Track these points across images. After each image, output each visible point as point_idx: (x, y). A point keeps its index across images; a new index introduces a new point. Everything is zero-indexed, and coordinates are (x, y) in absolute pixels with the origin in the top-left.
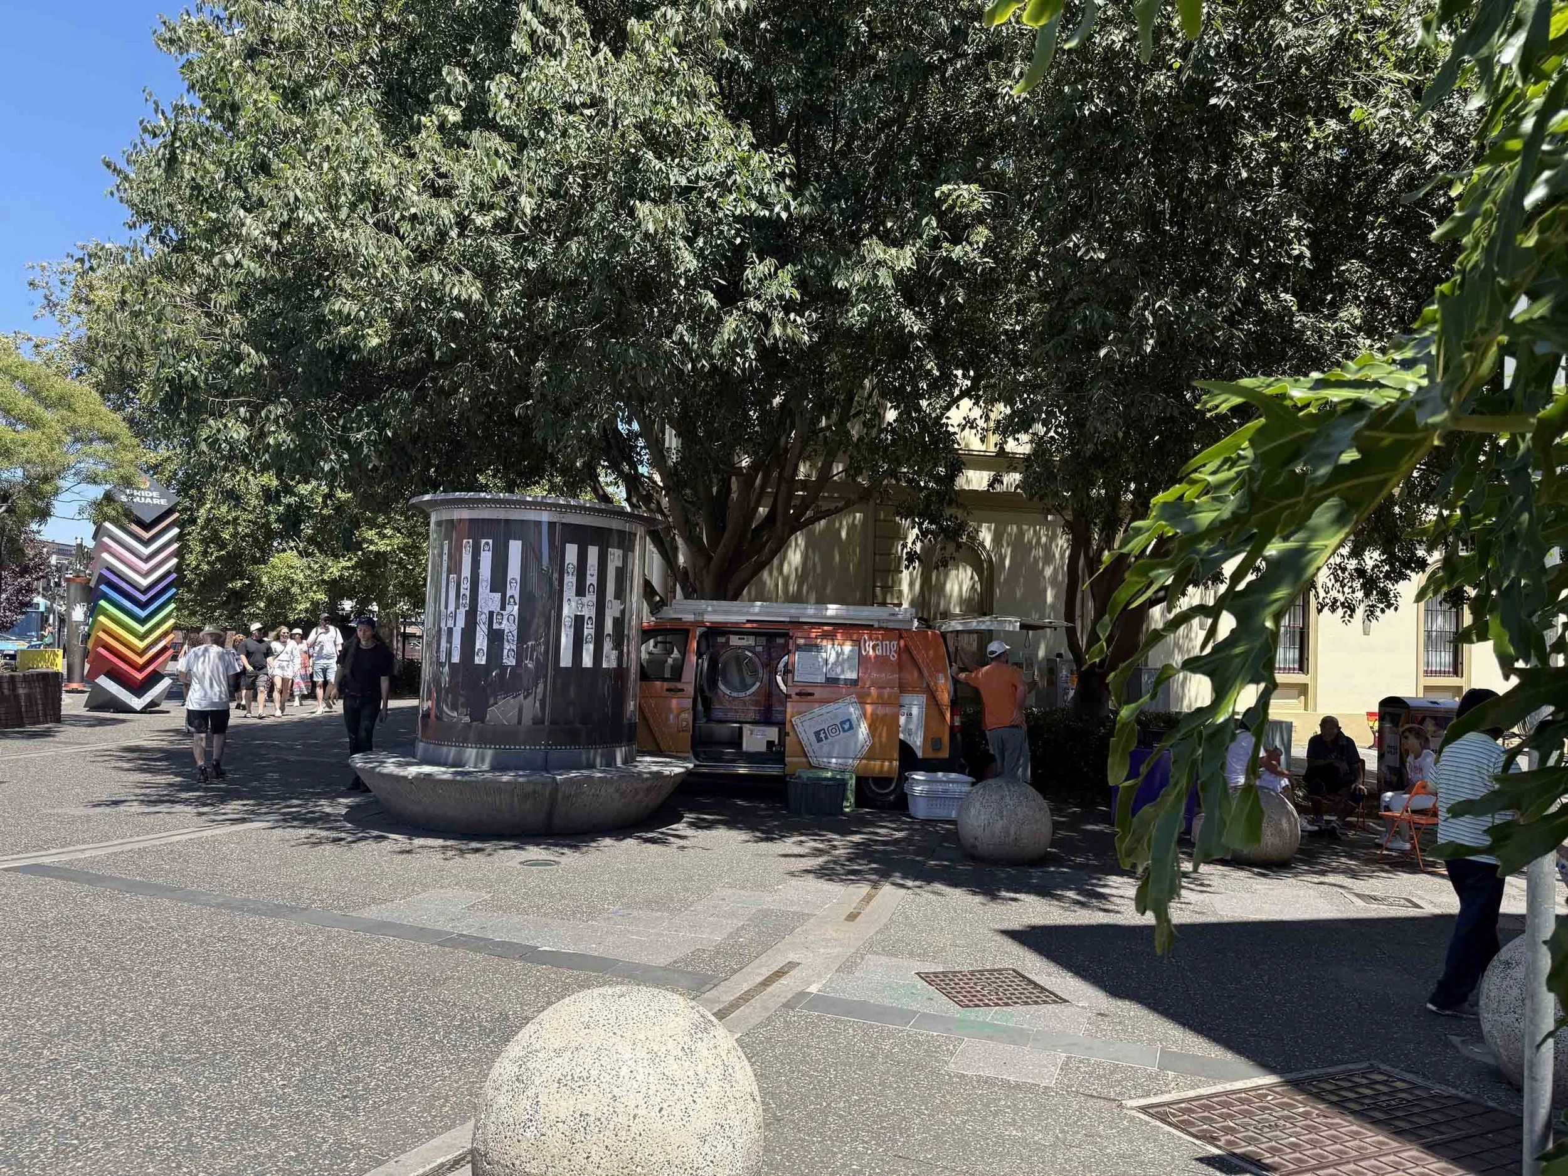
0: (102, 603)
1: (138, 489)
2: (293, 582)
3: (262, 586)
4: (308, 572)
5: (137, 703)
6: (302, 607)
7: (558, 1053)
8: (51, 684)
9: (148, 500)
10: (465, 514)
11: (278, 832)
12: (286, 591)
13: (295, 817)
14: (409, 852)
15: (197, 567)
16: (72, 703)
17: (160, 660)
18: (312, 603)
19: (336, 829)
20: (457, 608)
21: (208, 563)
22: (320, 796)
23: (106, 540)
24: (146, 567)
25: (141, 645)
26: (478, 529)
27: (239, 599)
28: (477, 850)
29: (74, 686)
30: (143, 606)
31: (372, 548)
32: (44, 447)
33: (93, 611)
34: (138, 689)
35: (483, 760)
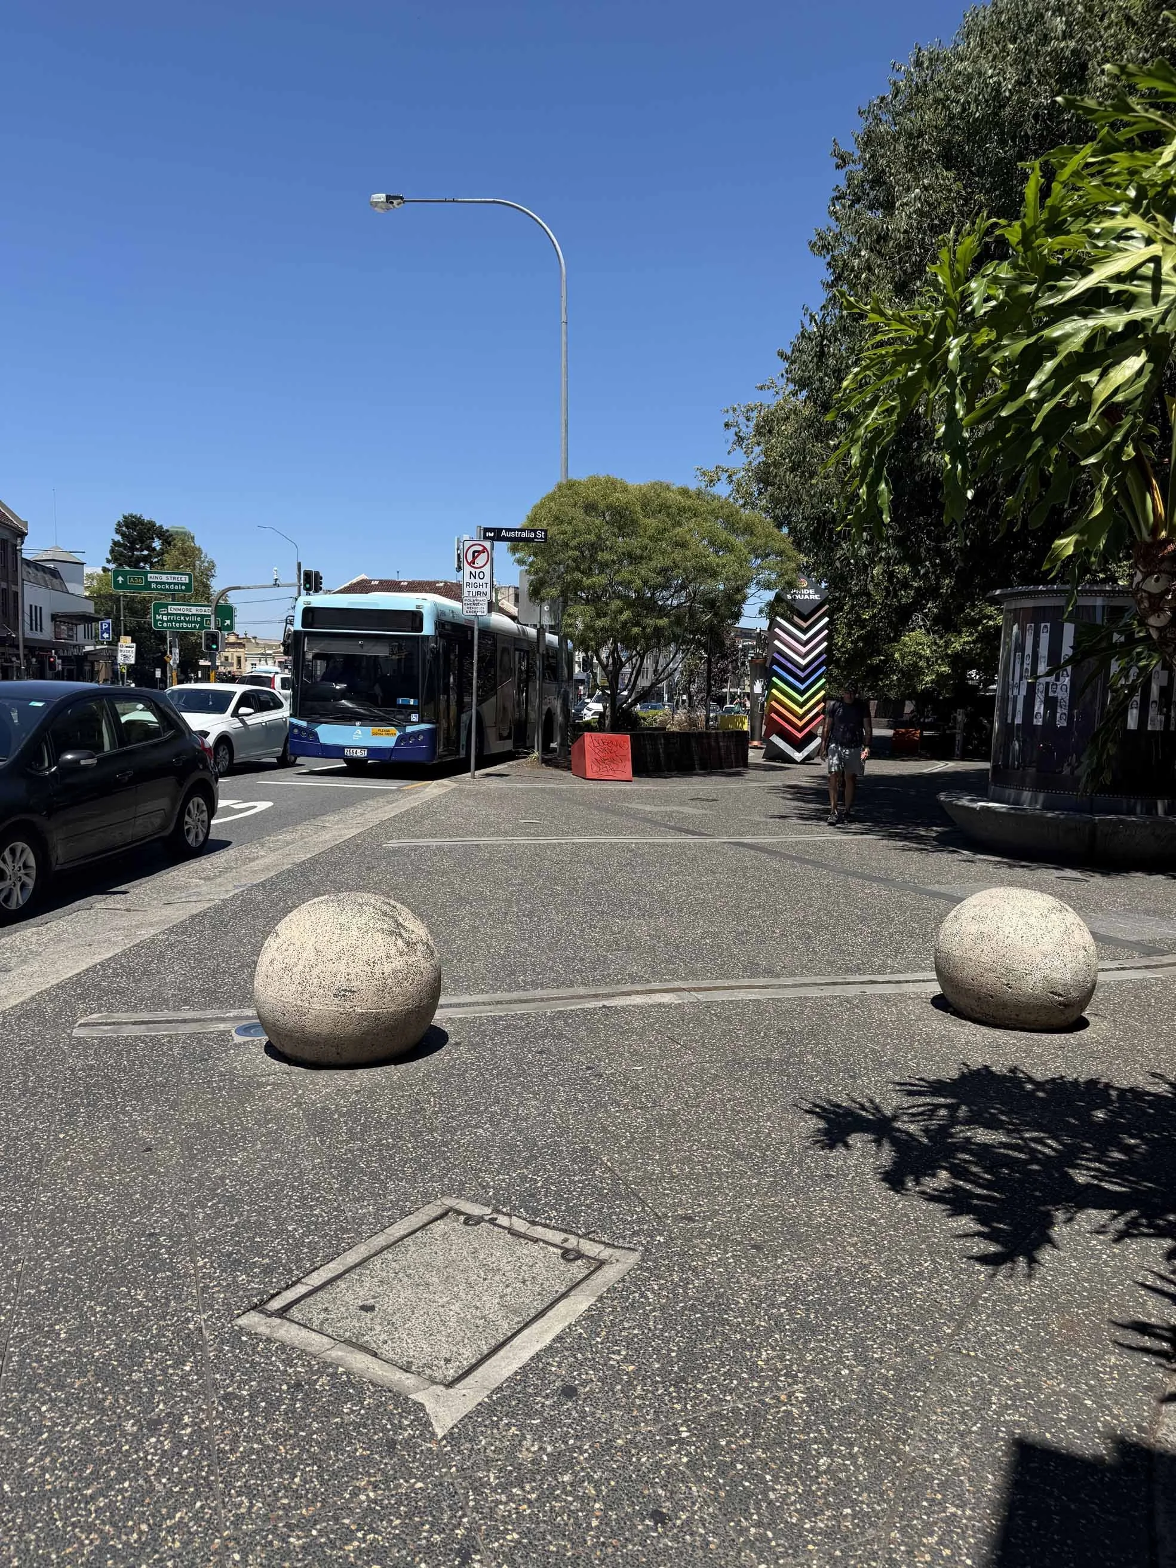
0: (774, 679)
1: (799, 589)
2: (921, 657)
3: (895, 661)
4: (934, 648)
5: (798, 756)
6: (927, 679)
7: (975, 906)
8: (742, 740)
9: (807, 597)
10: (1029, 603)
11: (885, 842)
12: (915, 665)
13: (897, 835)
14: (972, 862)
15: (843, 646)
16: (755, 755)
17: (814, 723)
18: (938, 674)
19: (925, 844)
20: (1021, 679)
21: (852, 642)
22: (918, 825)
23: (777, 630)
24: (804, 650)
25: (801, 711)
26: (1038, 615)
27: (876, 672)
28: (1023, 867)
29: (756, 743)
30: (802, 681)
31: (991, 623)
32: (736, 567)
33: (769, 685)
34: (799, 746)
35: (1036, 802)
